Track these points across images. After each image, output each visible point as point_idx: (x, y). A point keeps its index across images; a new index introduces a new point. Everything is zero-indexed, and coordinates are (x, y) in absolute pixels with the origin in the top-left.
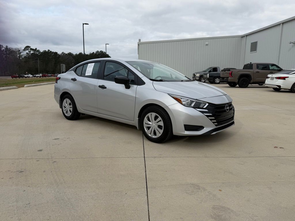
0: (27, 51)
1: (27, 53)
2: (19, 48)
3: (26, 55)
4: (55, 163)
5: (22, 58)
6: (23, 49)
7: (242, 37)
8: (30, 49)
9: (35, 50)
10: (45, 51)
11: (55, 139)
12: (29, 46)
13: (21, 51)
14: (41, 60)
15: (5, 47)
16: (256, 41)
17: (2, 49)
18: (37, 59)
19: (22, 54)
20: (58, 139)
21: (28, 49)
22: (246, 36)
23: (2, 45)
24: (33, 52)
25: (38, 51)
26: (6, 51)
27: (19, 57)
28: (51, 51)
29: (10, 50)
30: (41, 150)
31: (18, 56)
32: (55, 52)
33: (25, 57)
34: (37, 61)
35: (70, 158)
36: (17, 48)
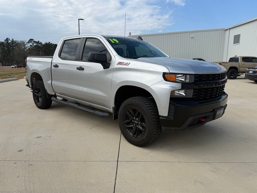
0: (31, 44)
1: (31, 45)
2: (24, 41)
3: (30, 47)
4: (31, 166)
5: (27, 49)
6: (28, 41)
7: (226, 30)
8: (33, 41)
9: (38, 42)
10: (47, 43)
11: (38, 137)
12: (32, 39)
13: (25, 43)
14: (43, 52)
15: (12, 40)
16: (239, 34)
17: (9, 42)
18: (39, 51)
19: (26, 46)
20: (40, 137)
21: (32, 42)
22: (230, 29)
23: (9, 39)
24: (36, 44)
25: (41, 43)
26: (12, 44)
27: (24, 49)
28: (51, 44)
29: (16, 42)
30: (21, 151)
31: (23, 47)
32: (55, 44)
33: (29, 49)
34: (39, 52)
35: (46, 160)
36: (22, 41)
